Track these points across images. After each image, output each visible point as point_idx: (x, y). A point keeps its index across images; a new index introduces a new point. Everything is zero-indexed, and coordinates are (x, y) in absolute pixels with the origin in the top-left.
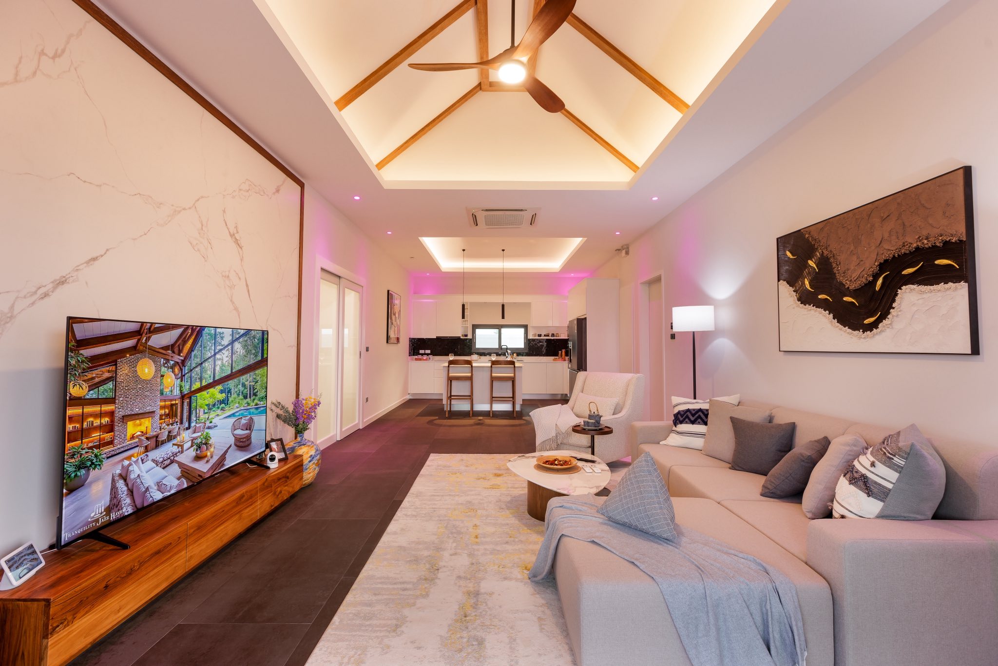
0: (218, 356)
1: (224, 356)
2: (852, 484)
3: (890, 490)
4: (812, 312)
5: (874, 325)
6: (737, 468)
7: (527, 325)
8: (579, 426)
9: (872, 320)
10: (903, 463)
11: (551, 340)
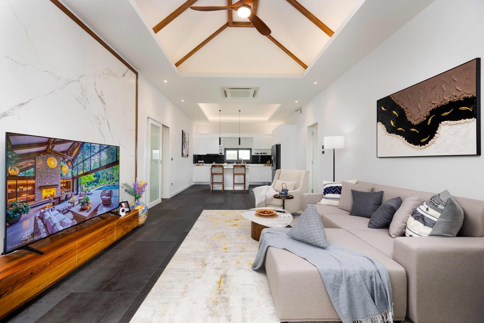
0: (92, 158)
1: (96, 158)
2: (416, 220)
3: (436, 222)
4: (394, 137)
6: (355, 215)
7: (251, 148)
8: (277, 195)
9: (425, 140)
10: (443, 208)
11: (263, 155)
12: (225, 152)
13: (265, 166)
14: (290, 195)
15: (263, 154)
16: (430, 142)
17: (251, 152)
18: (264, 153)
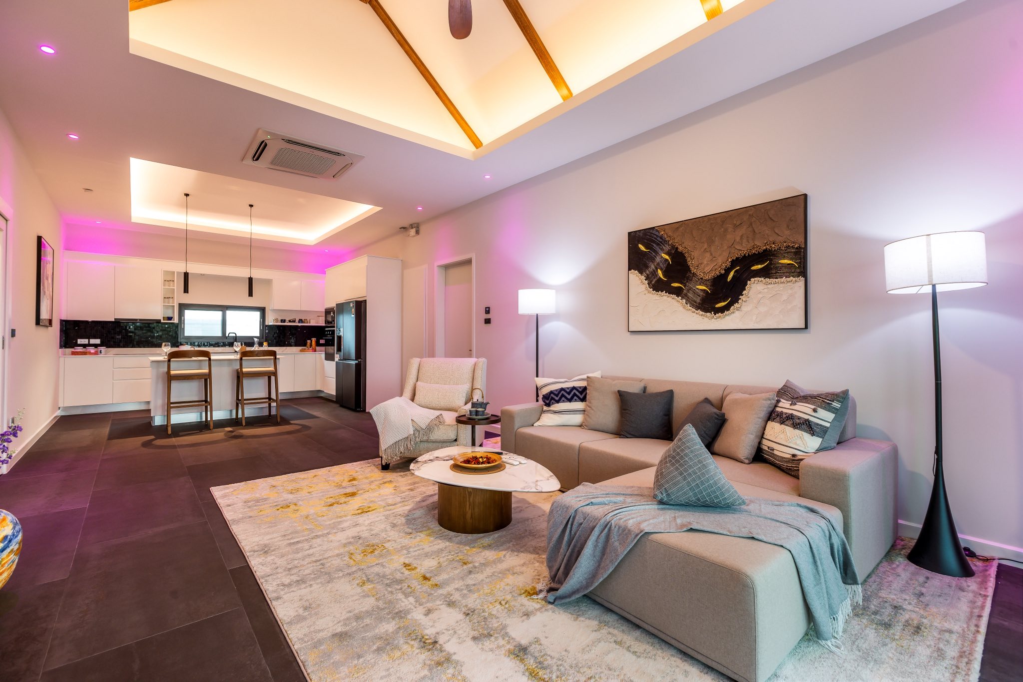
2: (797, 428)
3: (828, 428)
4: (665, 298)
5: (727, 308)
6: (629, 436)
7: (265, 308)
8: (465, 415)
9: (723, 304)
10: (839, 406)
11: (297, 326)
12: (181, 315)
13: (301, 351)
14: (492, 415)
15: (297, 321)
16: (732, 307)
17: (263, 317)
18: (301, 321)
